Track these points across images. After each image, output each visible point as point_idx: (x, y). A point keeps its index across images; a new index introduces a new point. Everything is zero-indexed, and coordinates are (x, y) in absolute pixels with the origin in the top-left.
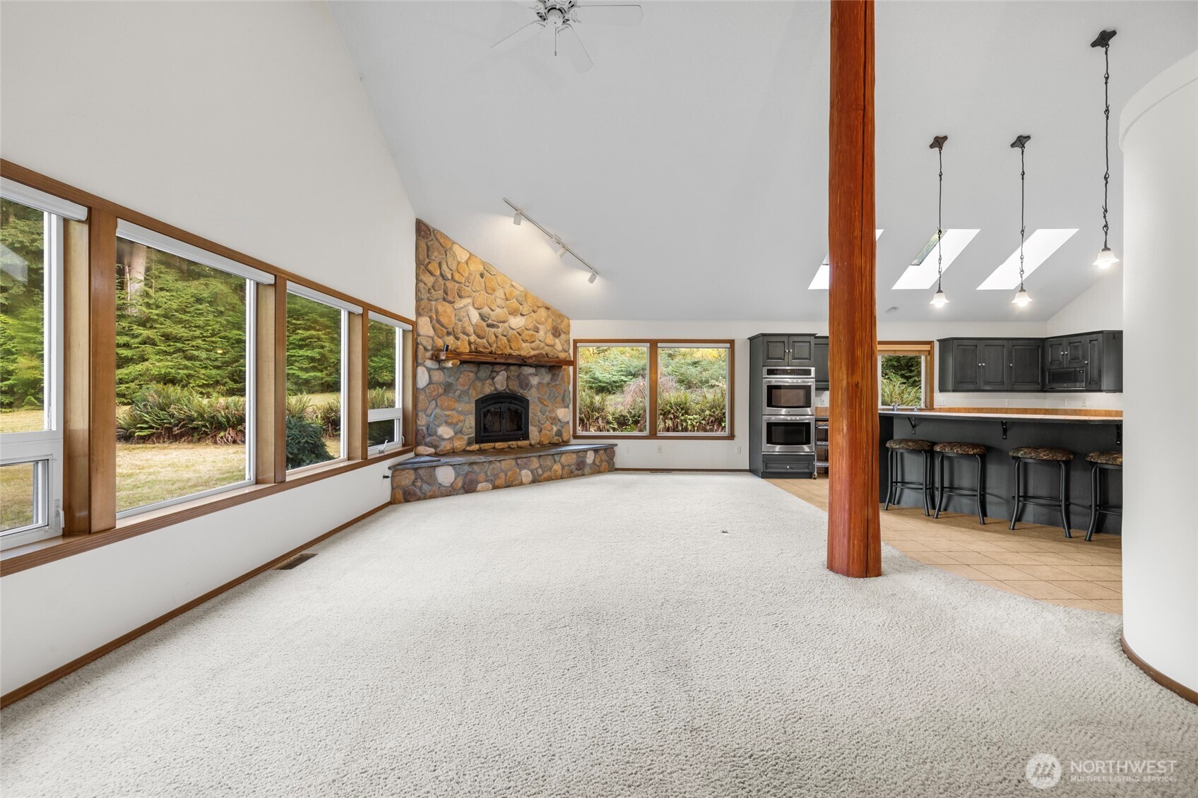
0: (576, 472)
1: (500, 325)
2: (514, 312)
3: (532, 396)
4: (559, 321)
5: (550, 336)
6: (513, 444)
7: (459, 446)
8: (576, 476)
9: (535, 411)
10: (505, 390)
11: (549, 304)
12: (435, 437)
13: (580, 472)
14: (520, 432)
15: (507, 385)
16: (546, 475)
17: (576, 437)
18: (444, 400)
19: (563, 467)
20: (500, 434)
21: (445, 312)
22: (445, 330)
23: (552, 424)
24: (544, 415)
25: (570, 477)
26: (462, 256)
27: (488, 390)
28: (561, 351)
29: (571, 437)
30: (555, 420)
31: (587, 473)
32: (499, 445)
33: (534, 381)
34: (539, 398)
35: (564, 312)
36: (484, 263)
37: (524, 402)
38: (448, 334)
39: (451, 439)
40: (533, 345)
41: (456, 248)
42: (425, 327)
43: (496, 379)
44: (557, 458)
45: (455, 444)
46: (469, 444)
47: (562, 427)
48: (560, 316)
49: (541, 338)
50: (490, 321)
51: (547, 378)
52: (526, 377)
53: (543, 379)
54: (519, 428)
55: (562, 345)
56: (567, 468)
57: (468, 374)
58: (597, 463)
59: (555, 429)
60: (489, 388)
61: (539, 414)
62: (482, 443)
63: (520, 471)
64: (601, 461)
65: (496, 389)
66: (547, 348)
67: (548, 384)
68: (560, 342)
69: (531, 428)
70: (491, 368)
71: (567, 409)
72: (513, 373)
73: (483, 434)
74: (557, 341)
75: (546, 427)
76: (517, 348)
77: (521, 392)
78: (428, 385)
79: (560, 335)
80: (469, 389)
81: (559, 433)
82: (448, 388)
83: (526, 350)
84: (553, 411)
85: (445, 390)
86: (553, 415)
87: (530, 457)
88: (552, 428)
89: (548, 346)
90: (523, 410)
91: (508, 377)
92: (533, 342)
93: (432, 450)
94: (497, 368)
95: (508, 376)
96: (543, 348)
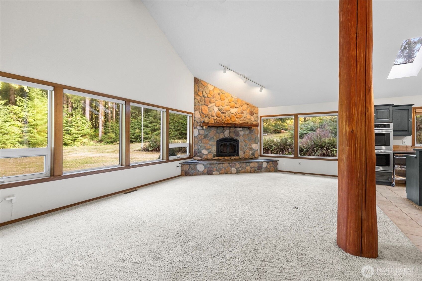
0: (258, 170)
1: (227, 112)
2: (232, 107)
3: (240, 139)
4: (253, 109)
5: (249, 115)
6: (232, 157)
7: (210, 157)
8: (257, 172)
9: (242, 145)
10: (229, 137)
11: (248, 102)
12: (201, 154)
13: (260, 170)
14: (235, 153)
15: (230, 135)
16: (243, 171)
17: (261, 156)
18: (204, 141)
19: (251, 168)
20: (227, 153)
21: (204, 109)
22: (205, 116)
23: (250, 150)
24: (246, 146)
25: (255, 172)
26: (211, 88)
27: (221, 137)
28: (254, 121)
29: (259, 156)
30: (251, 149)
31: (263, 171)
32: (226, 158)
33: (242, 133)
34: (243, 140)
35: (255, 105)
36: (220, 90)
37: (237, 142)
38: (206, 117)
39: (206, 155)
40: (241, 119)
41: (208, 85)
42: (197, 115)
43: (225, 133)
44: (248, 164)
45: (208, 157)
46: (214, 156)
47: (255, 152)
48: (254, 107)
49: (244, 116)
50: (222, 111)
51: (247, 132)
52: (238, 132)
53: (246, 132)
54: (235, 152)
55: (255, 119)
56: (253, 169)
57: (213, 131)
58: (268, 167)
59: (251, 152)
60: (222, 136)
61: (244, 146)
62: (219, 156)
63: (231, 168)
64: (271, 167)
65: (225, 137)
66: (247, 120)
67: (248, 134)
68: (253, 117)
69: (240, 152)
70: (222, 128)
71: (256, 145)
72: (232, 130)
73: (220, 153)
74: (252, 117)
75: (247, 151)
76: (234, 121)
77: (236, 138)
78: (198, 135)
79: (253, 115)
80: (214, 136)
81: (253, 154)
82: (206, 136)
83: (238, 121)
84: (250, 145)
85: (204, 137)
86: (250, 147)
87: (236, 163)
88: (250, 152)
89: (248, 119)
90: (236, 144)
91: (230, 132)
92: (241, 118)
93: (200, 158)
94: (225, 129)
95: (230, 131)
96: (245, 120)
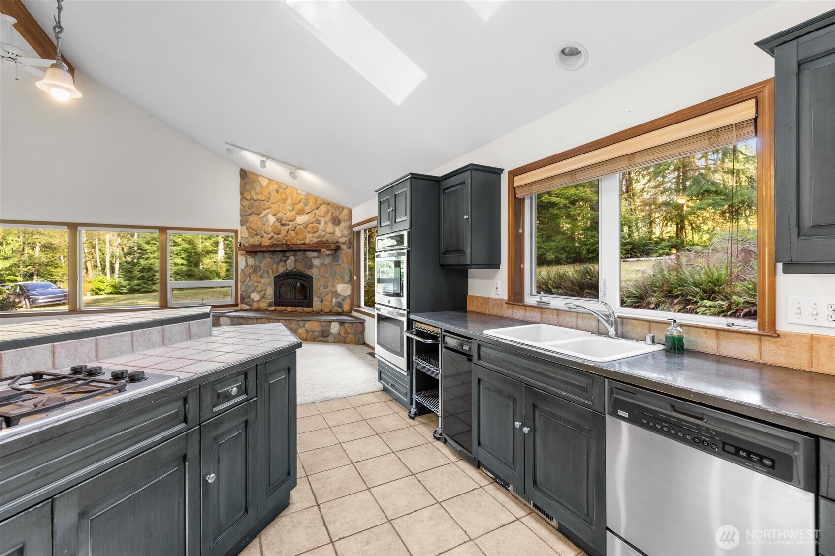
0: (320, 338)
1: (290, 223)
2: (301, 212)
3: (314, 273)
4: (338, 212)
5: (330, 225)
6: (299, 309)
7: (263, 307)
8: (319, 341)
9: (318, 286)
10: (293, 269)
11: (329, 200)
12: (250, 299)
13: (325, 339)
14: (305, 301)
15: (295, 266)
18: (254, 277)
19: (307, 331)
20: (291, 301)
21: (253, 221)
22: (254, 232)
23: (332, 297)
24: (325, 289)
25: (314, 341)
26: (264, 182)
27: (281, 270)
28: (341, 237)
30: (335, 294)
32: (289, 309)
33: (316, 262)
34: (320, 275)
35: (343, 203)
36: (277, 183)
37: (309, 279)
38: (257, 234)
39: (258, 301)
40: (316, 234)
41: (260, 179)
42: (243, 233)
43: (287, 262)
44: (301, 324)
45: (261, 305)
46: (270, 305)
47: (342, 300)
48: (341, 208)
49: (322, 228)
50: (283, 222)
52: (310, 259)
53: (324, 260)
54: (305, 298)
55: (341, 232)
56: (310, 333)
57: (266, 262)
58: (342, 334)
59: (335, 301)
60: (281, 268)
61: (322, 288)
62: (278, 306)
65: (287, 269)
66: (327, 235)
67: (329, 264)
68: (340, 229)
69: (315, 299)
70: (281, 254)
71: (346, 285)
72: (299, 257)
73: (279, 300)
74: (337, 229)
75: (327, 299)
76: (302, 239)
77: (307, 272)
78: (246, 267)
79: (339, 223)
80: (269, 269)
81: (339, 305)
82: (256, 269)
83: (310, 238)
84: (334, 286)
85: (254, 270)
86: (334, 290)
88: (333, 300)
89: (329, 233)
90: (308, 284)
91: (296, 261)
92: (315, 232)
93: (248, 307)
94: (287, 254)
95: (295, 259)
96: (324, 236)
